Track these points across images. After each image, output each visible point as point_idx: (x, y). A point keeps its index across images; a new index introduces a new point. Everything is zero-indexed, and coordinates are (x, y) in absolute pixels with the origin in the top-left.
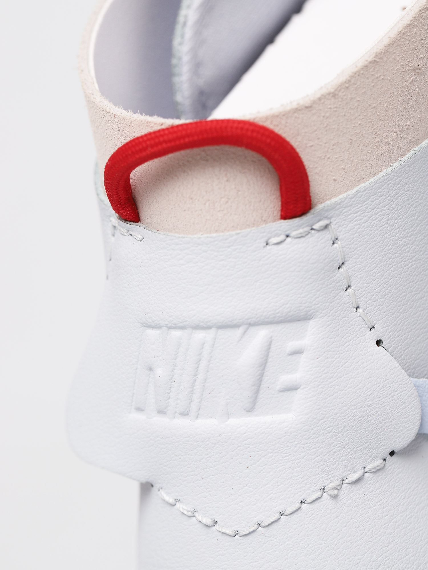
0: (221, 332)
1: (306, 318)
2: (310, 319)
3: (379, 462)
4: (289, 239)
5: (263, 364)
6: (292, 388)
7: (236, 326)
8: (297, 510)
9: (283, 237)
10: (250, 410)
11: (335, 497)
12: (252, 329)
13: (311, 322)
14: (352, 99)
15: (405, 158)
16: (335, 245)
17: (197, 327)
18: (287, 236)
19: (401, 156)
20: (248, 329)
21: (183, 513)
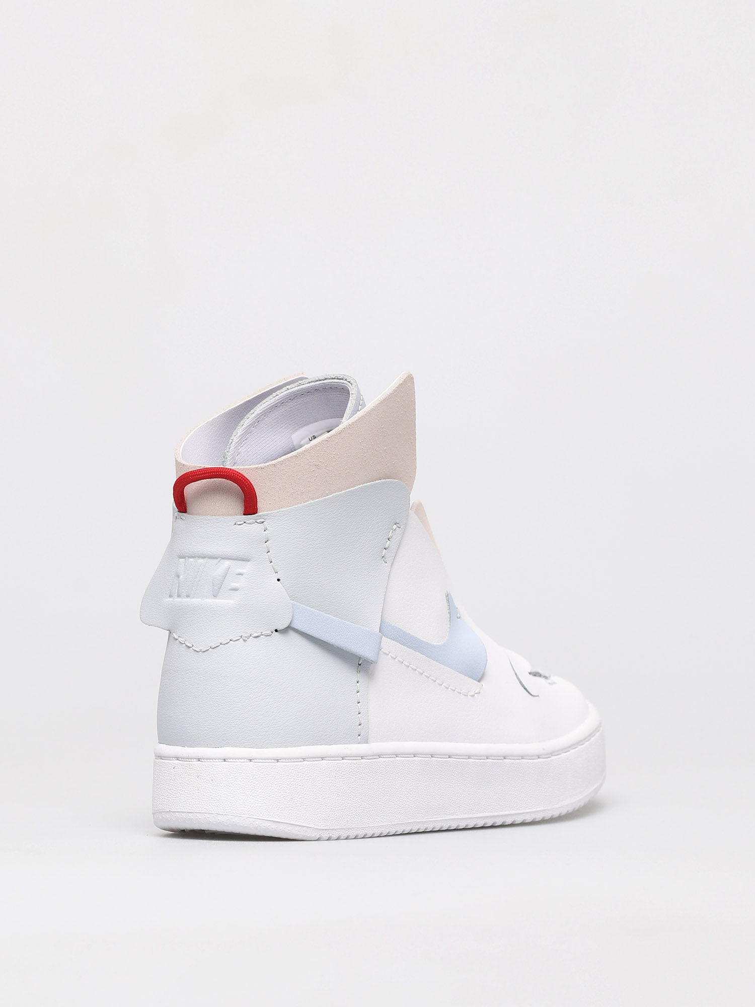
0: (209, 560)
1: (247, 560)
2: (249, 561)
3: (269, 632)
4: (245, 524)
5: (225, 576)
6: (236, 590)
7: (216, 558)
8: (228, 643)
9: (242, 522)
10: (215, 596)
11: (245, 641)
12: (223, 560)
13: (249, 563)
14: (283, 470)
15: (305, 504)
16: (265, 532)
17: (200, 557)
18: (245, 523)
19: (304, 502)
20: (220, 560)
21: (180, 642)
